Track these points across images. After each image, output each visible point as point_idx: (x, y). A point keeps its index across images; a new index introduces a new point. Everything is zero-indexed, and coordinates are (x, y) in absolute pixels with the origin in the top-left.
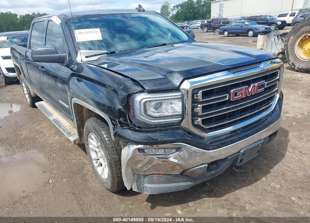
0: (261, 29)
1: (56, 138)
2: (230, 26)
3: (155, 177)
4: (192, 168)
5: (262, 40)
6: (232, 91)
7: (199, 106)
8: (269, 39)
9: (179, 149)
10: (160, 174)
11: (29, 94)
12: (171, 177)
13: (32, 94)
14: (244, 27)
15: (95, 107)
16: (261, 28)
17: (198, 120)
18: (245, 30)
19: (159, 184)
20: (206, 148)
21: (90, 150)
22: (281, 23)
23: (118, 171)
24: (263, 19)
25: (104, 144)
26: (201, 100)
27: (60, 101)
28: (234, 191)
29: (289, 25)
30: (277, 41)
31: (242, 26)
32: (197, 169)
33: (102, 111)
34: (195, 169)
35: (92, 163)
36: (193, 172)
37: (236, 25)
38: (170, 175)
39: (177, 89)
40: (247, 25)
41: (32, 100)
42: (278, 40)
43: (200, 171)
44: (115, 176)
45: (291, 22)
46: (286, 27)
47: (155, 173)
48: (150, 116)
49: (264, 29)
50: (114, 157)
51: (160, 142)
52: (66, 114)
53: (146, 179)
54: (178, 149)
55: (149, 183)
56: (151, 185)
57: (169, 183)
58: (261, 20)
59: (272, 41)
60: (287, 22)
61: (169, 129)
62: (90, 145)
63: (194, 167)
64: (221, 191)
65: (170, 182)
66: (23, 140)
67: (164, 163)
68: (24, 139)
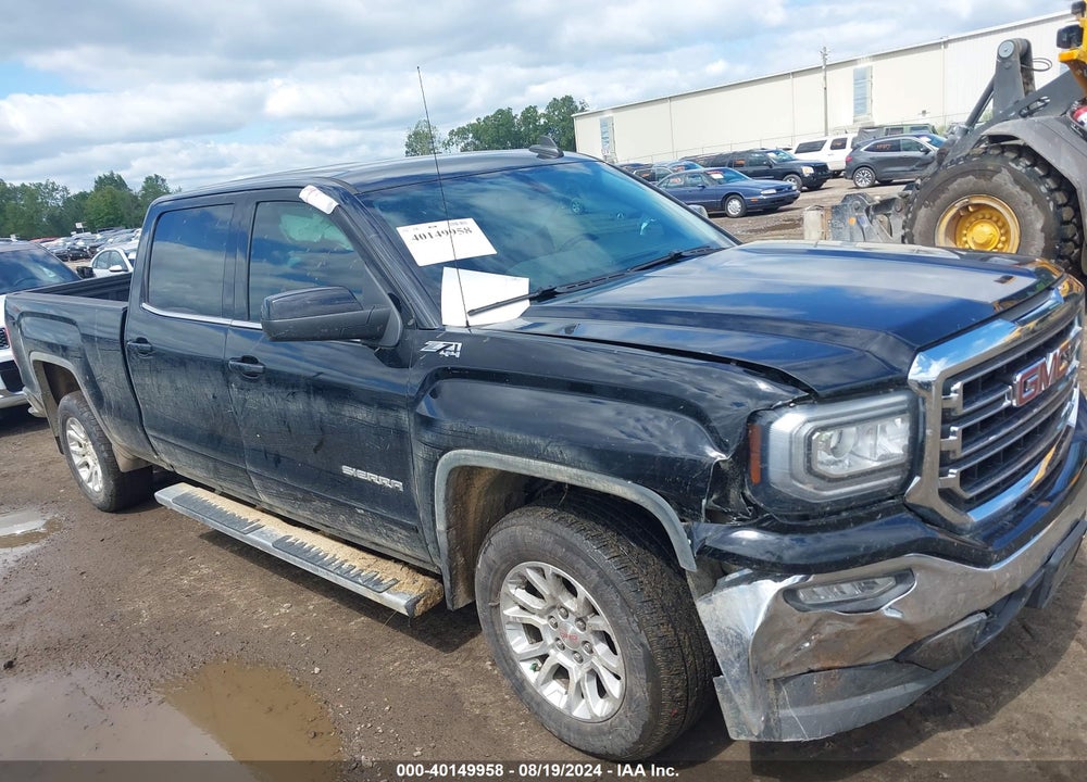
0: (766, 192)
1: (283, 611)
2: (666, 187)
3: (816, 681)
4: (938, 633)
5: (820, 225)
6: (1018, 377)
7: (953, 429)
8: (842, 220)
9: (908, 575)
10: (829, 669)
11: (109, 463)
12: (863, 675)
13: (123, 462)
14: (710, 187)
15: (592, 467)
16: (764, 189)
17: (950, 476)
18: (717, 197)
19: (829, 701)
20: (983, 561)
21: (507, 627)
22: (812, 172)
23: (676, 681)
24: (759, 163)
25: (618, 591)
26: (962, 411)
27: (347, 470)
28: (1014, 697)
29: (836, 174)
30: (866, 225)
31: (703, 187)
32: (953, 633)
33: (626, 477)
34: (949, 634)
35: (513, 673)
36: (940, 644)
37: (685, 185)
38: (860, 666)
39: (899, 383)
40: (719, 181)
41: (116, 485)
42: (871, 222)
43: (963, 638)
44: (666, 696)
45: (843, 166)
46: (830, 183)
47: (815, 667)
48: (822, 477)
49: (774, 191)
50: (661, 635)
51: (863, 556)
52: (383, 512)
53: (784, 691)
54: (903, 576)
55: (796, 703)
56: (803, 711)
57: (860, 695)
58: (752, 164)
59: (851, 228)
60: (831, 167)
61: (877, 513)
62: (505, 608)
63: (944, 630)
64: (974, 702)
65: (862, 690)
66: (152, 634)
67: (865, 626)
68: (154, 630)
